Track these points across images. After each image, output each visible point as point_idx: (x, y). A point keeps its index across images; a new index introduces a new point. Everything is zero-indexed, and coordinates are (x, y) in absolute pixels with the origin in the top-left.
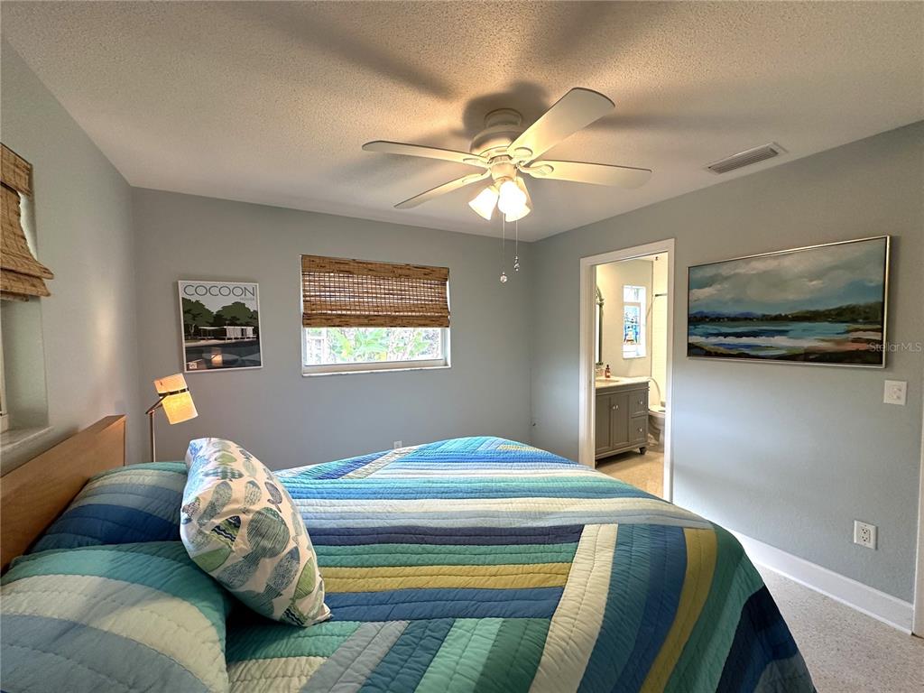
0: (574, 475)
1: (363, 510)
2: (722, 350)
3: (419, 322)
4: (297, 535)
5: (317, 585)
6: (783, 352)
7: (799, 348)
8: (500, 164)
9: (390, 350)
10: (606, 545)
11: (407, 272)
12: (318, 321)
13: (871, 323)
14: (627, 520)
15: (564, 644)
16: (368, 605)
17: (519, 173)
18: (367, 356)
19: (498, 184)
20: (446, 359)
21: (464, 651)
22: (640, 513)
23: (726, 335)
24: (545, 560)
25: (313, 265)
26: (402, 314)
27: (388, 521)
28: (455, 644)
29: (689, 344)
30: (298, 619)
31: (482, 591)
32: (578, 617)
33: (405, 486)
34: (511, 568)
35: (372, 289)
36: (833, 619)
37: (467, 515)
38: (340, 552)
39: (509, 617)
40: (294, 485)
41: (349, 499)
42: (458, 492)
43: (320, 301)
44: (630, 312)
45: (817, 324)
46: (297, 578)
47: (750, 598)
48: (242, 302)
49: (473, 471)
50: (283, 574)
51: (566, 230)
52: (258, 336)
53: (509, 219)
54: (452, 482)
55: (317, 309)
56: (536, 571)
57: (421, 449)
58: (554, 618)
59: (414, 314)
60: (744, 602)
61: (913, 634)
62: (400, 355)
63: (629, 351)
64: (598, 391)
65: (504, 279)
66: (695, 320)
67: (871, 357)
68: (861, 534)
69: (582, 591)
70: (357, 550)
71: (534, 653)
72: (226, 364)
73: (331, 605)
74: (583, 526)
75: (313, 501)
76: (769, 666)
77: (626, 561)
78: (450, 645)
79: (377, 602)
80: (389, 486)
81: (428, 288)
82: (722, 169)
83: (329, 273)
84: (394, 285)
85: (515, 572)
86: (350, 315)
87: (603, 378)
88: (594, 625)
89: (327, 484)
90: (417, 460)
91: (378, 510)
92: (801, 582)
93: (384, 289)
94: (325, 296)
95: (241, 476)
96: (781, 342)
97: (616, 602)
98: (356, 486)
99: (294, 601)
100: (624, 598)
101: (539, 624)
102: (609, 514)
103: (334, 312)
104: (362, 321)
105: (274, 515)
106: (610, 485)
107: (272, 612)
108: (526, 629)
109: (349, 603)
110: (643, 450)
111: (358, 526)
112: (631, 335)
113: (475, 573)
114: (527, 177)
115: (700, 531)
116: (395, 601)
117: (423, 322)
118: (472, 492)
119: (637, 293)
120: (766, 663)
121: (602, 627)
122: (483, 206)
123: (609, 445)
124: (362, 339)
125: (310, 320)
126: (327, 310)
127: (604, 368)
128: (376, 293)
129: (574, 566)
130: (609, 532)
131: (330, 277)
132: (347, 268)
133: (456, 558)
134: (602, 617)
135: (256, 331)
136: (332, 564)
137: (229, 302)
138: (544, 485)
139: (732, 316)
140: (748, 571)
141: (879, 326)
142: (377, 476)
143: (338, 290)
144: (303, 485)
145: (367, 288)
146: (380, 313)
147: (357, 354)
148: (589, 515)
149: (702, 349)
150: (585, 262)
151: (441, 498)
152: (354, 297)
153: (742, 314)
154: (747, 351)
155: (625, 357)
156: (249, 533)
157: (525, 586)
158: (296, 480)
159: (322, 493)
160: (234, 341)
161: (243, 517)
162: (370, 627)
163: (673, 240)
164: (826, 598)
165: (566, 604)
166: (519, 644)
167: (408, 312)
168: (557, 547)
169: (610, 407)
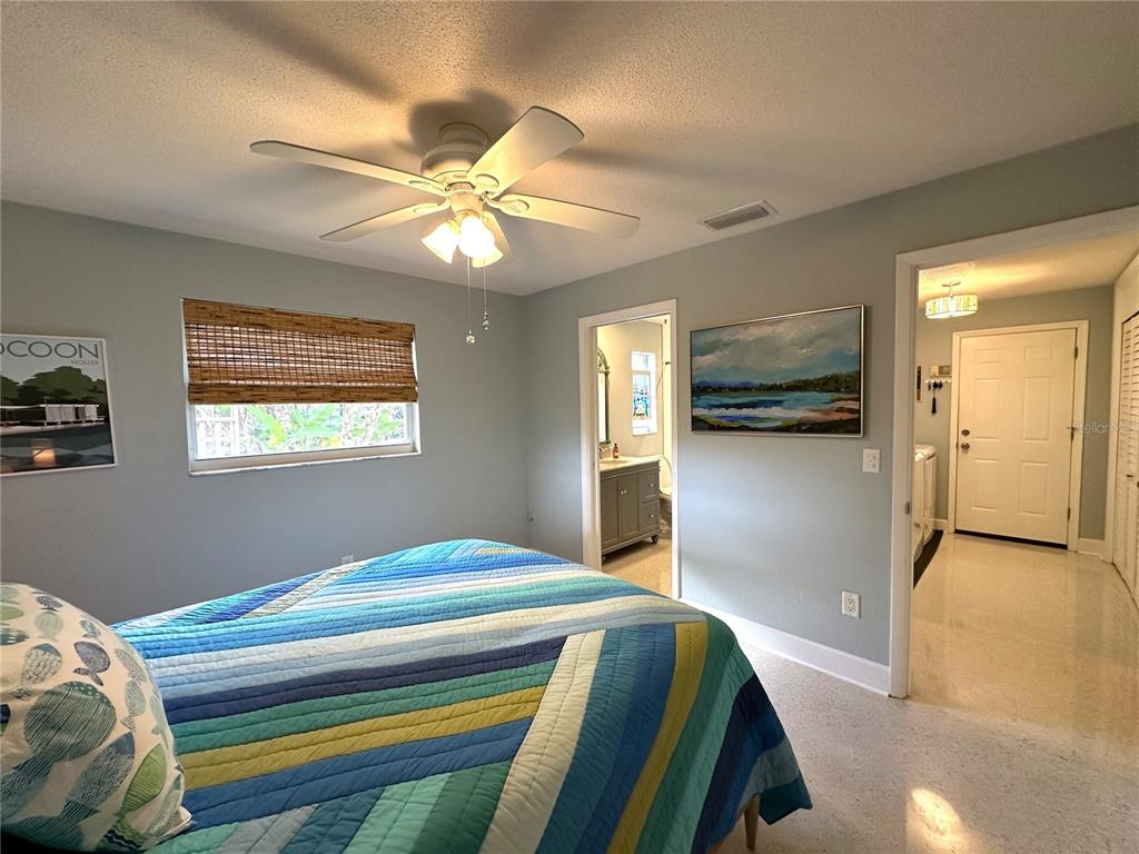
0: (562, 577)
1: (271, 660)
2: (724, 423)
3: (374, 395)
4: (133, 713)
5: (169, 783)
6: (779, 423)
7: (792, 419)
8: (459, 194)
9: (343, 432)
10: (588, 657)
11: (355, 328)
12: (215, 394)
13: (850, 392)
14: (616, 624)
15: (526, 788)
16: (255, 795)
17: (487, 207)
18: (308, 443)
19: (459, 218)
20: (414, 444)
21: (390, 829)
22: (632, 613)
23: (727, 406)
24: (515, 687)
25: (201, 313)
26: (347, 384)
27: (306, 669)
28: (380, 821)
29: (693, 417)
30: (131, 842)
31: (428, 742)
32: (546, 751)
33: (340, 616)
34: (469, 705)
35: (301, 350)
36: (825, 695)
37: (422, 644)
38: (223, 726)
39: (458, 770)
40: (160, 637)
41: (250, 646)
42: (414, 616)
43: (218, 366)
44: (639, 382)
45: (807, 393)
46: (127, 781)
47: (741, 690)
48: (75, 366)
49: (439, 586)
50: (99, 782)
51: (562, 283)
52: (107, 420)
53: (477, 264)
54: (408, 604)
55: (211, 378)
56: (502, 702)
57: (370, 565)
58: (515, 760)
59: (366, 384)
60: (735, 694)
61: (890, 696)
62: (359, 439)
63: (640, 427)
64: (603, 474)
65: (471, 339)
66: (699, 390)
67: (850, 426)
68: (848, 604)
69: (554, 717)
70: (252, 718)
71: (485, 809)
72: (61, 462)
73: (194, 808)
74: (566, 637)
75: (190, 657)
76: (759, 759)
77: (609, 672)
78: (372, 825)
79: (272, 788)
80: (315, 619)
81: (385, 350)
82: (719, 224)
83: (231, 326)
84: (336, 345)
85: (476, 709)
86: (267, 387)
87: (611, 459)
88: (565, 757)
89: (219, 629)
90: (364, 580)
91: (294, 656)
92: (798, 661)
93: (321, 351)
94: (226, 360)
95: (21, 638)
96: (776, 412)
97: (594, 724)
98: (263, 626)
99: (123, 817)
100: (603, 717)
101: (494, 769)
102: (597, 619)
103: (240, 382)
104: (287, 394)
105: (85, 692)
106: (603, 585)
107: (81, 841)
108: (479, 779)
109: (224, 799)
110: (655, 538)
111: (259, 683)
112: (641, 409)
113: (422, 720)
114: (497, 212)
115: (692, 624)
116: (300, 781)
117: (379, 395)
118: (432, 614)
119: (646, 361)
120: (757, 756)
121: (574, 758)
122: (442, 244)
123: (618, 537)
124: (300, 419)
125: (202, 392)
126: (228, 378)
127: (612, 447)
128: (309, 356)
129: (550, 688)
130: (594, 640)
131: (232, 332)
132: (260, 320)
133: (396, 705)
134: (574, 744)
135: (103, 411)
136: (207, 745)
137: (50, 365)
138: (527, 593)
139: (733, 386)
140: (739, 661)
141: (857, 396)
142: (304, 608)
143: (246, 351)
144: (175, 636)
145: (294, 349)
146: (315, 384)
147: (293, 440)
148: (575, 623)
149: (706, 422)
150: (584, 323)
151: (390, 627)
152: (273, 361)
153: (741, 384)
154: (747, 423)
155: (635, 433)
156: (28, 728)
157: (485, 725)
158: (164, 629)
159: (208, 643)
160: (60, 427)
161: (14, 705)
162: (255, 826)
163: (674, 300)
164: (820, 673)
165: (533, 737)
166: (467, 802)
167: (357, 381)
168: (531, 668)
169: (618, 492)
